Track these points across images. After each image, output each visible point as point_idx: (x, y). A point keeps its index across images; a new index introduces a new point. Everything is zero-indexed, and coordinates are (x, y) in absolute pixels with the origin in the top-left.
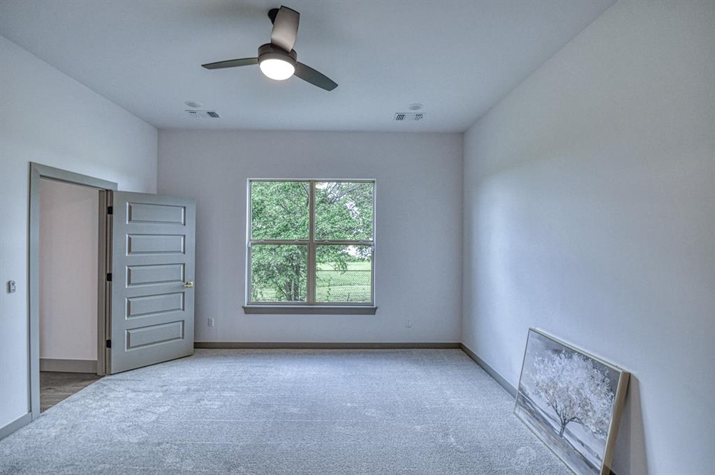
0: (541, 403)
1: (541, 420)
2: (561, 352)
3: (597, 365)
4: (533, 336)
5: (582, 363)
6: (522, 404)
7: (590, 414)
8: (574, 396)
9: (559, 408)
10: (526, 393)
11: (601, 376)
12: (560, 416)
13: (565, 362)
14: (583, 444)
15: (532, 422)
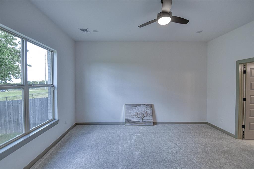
0: (135, 119)
1: (136, 122)
2: (137, 106)
3: (147, 105)
4: (126, 106)
5: (143, 106)
6: (128, 122)
7: (148, 114)
8: (143, 113)
9: (140, 117)
10: (128, 119)
11: (148, 107)
12: (141, 118)
13: (139, 107)
14: (148, 120)
15: (133, 124)
